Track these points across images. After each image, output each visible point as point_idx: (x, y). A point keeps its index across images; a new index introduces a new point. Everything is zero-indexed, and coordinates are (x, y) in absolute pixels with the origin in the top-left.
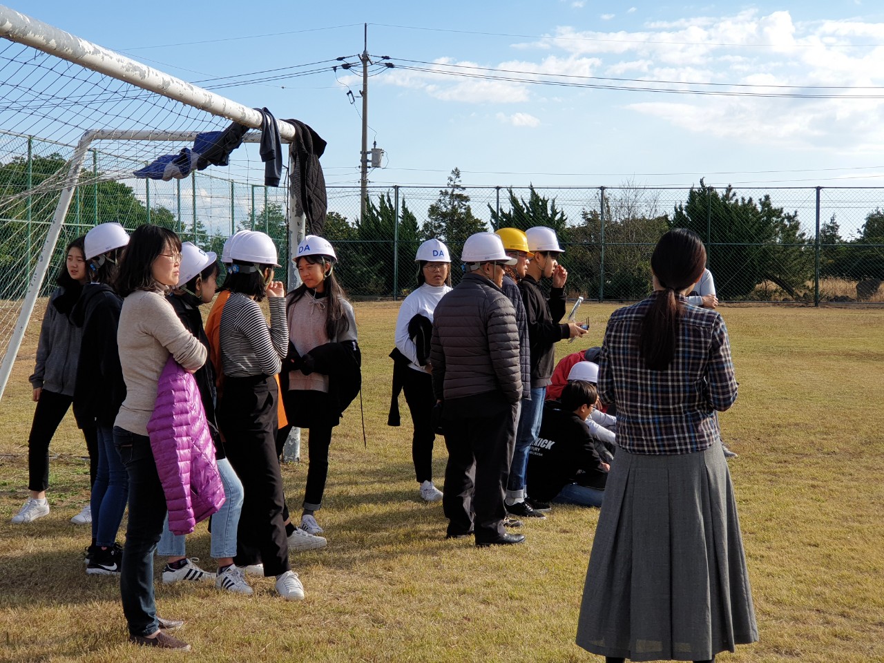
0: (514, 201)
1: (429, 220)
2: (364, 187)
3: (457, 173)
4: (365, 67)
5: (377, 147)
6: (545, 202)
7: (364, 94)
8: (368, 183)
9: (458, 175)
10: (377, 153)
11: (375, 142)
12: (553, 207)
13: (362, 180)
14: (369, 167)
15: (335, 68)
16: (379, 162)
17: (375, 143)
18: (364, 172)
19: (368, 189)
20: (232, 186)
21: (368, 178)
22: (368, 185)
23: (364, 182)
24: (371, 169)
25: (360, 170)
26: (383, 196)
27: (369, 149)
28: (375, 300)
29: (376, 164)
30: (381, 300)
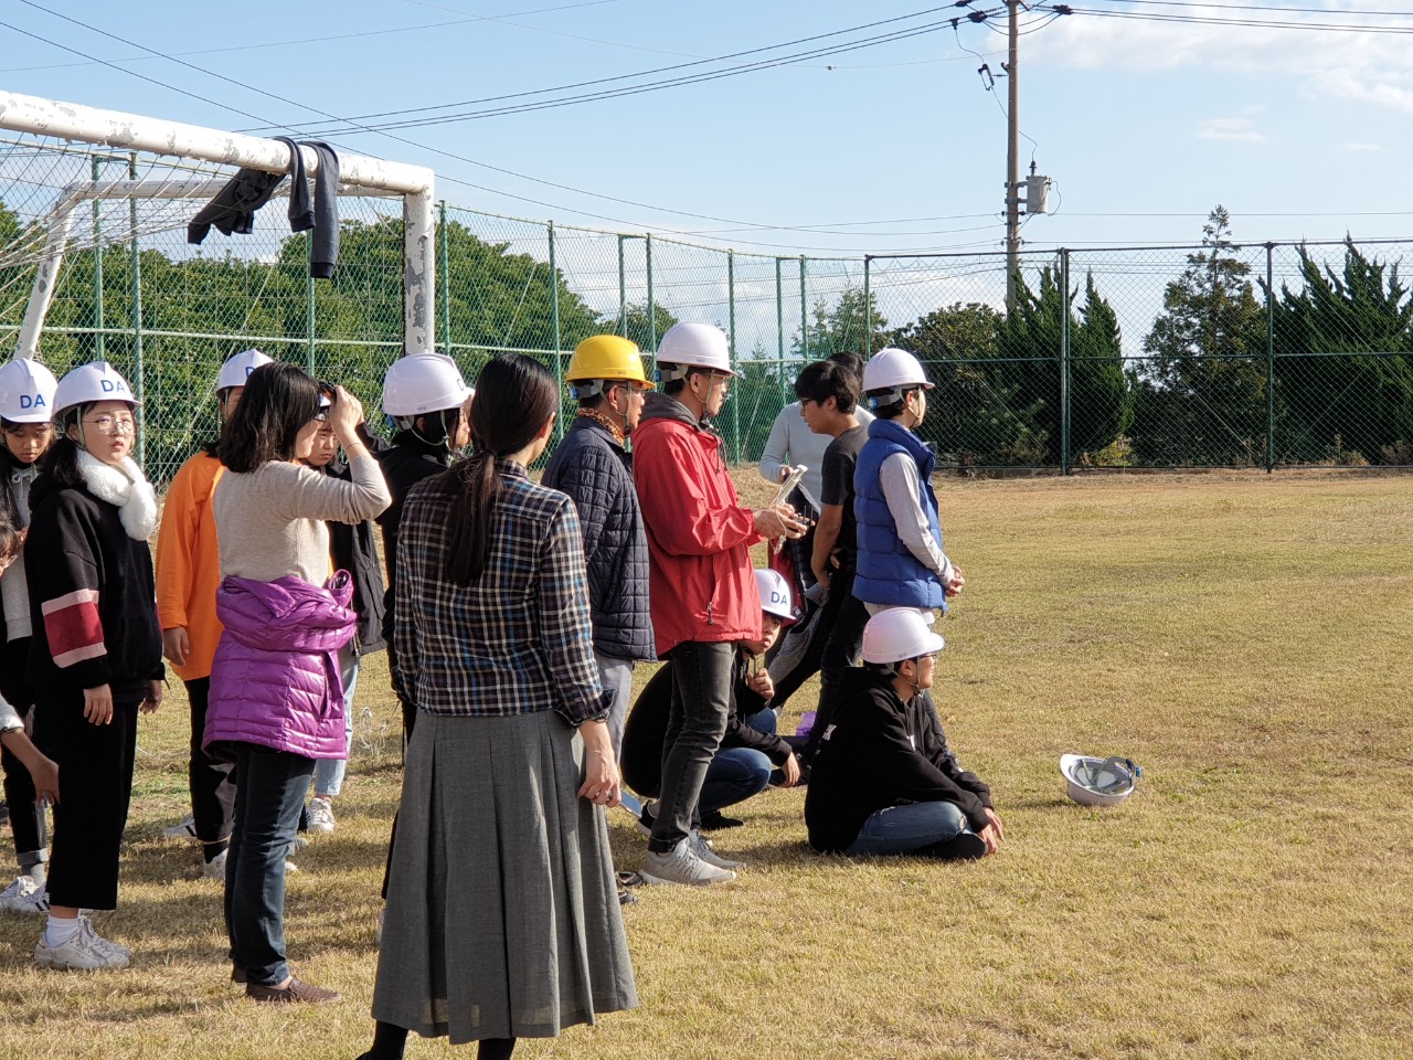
0: (1309, 271)
1: (1166, 314)
2: (1012, 253)
3: (1221, 217)
4: (1013, 16)
5: (1036, 174)
6: (1377, 271)
7: (1011, 68)
8: (1020, 245)
9: (1223, 222)
10: (1037, 184)
11: (1033, 163)
12: (1393, 280)
13: (1009, 238)
14: (1023, 213)
15: (955, 22)
16: (1041, 203)
17: (1033, 166)
18: (1012, 225)
19: (1019, 256)
20: (730, 260)
21: (1019, 234)
22: (1021, 248)
23: (1012, 243)
24: (1027, 216)
25: (1005, 219)
26: (1047, 270)
27: (1021, 178)
28: (1026, 474)
29: (1036, 207)
30: (1039, 474)
